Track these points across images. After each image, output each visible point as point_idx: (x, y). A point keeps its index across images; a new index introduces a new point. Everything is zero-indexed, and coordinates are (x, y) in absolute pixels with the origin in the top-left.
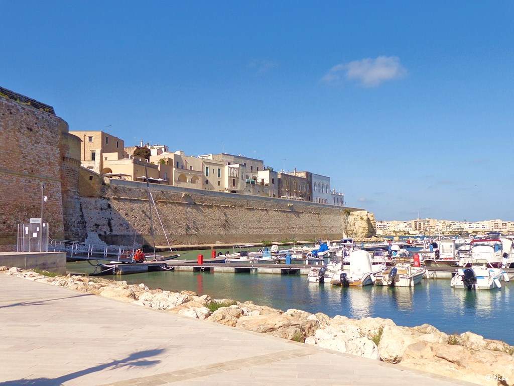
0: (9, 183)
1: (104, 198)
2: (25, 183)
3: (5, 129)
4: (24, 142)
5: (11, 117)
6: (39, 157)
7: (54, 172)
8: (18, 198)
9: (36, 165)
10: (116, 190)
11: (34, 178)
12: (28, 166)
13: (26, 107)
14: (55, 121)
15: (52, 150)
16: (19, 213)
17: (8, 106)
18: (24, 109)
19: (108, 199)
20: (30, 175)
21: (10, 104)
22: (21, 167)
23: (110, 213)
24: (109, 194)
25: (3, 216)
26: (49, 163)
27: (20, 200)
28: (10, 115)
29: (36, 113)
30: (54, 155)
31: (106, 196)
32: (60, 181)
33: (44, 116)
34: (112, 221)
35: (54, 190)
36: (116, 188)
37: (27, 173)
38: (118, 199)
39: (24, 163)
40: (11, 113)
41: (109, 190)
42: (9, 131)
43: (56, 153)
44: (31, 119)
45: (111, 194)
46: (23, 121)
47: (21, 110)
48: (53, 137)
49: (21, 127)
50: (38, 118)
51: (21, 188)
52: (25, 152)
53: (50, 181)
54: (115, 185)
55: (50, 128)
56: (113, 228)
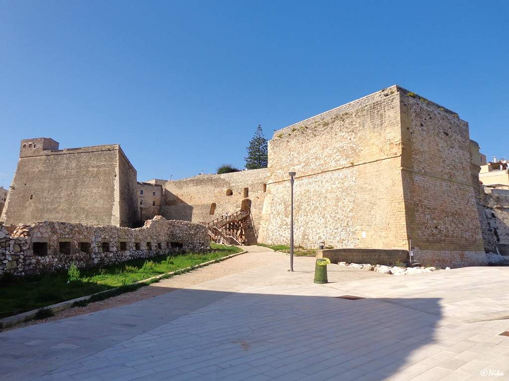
0: (435, 187)
1: (488, 208)
2: (446, 188)
3: (427, 134)
4: (442, 147)
5: (431, 122)
6: (455, 162)
7: (467, 177)
8: (443, 202)
9: (453, 169)
10: (498, 200)
11: (452, 183)
12: (447, 170)
13: (441, 112)
14: (464, 126)
15: (464, 154)
16: (446, 218)
17: (428, 112)
18: (439, 114)
19: (492, 209)
20: (449, 179)
21: (429, 109)
22: (442, 171)
23: (495, 222)
24: (491, 203)
25: (434, 221)
26: (463, 167)
27: (445, 204)
28: (430, 120)
29: (449, 118)
30: (465, 159)
31: (489, 206)
32: (473, 186)
33: (455, 120)
34: (498, 230)
35: (470, 195)
36: (498, 198)
37: (447, 177)
38: (501, 209)
39: (444, 167)
40: (431, 118)
41: (491, 199)
42: (430, 136)
43: (467, 158)
44: (445, 124)
45: (494, 204)
46: (440, 125)
47: (438, 115)
48: (463, 142)
49: (439, 132)
50: (451, 123)
51: (444, 192)
52: (444, 156)
53: (465, 186)
54: (496, 195)
55: (460, 133)
56: (500, 237)
